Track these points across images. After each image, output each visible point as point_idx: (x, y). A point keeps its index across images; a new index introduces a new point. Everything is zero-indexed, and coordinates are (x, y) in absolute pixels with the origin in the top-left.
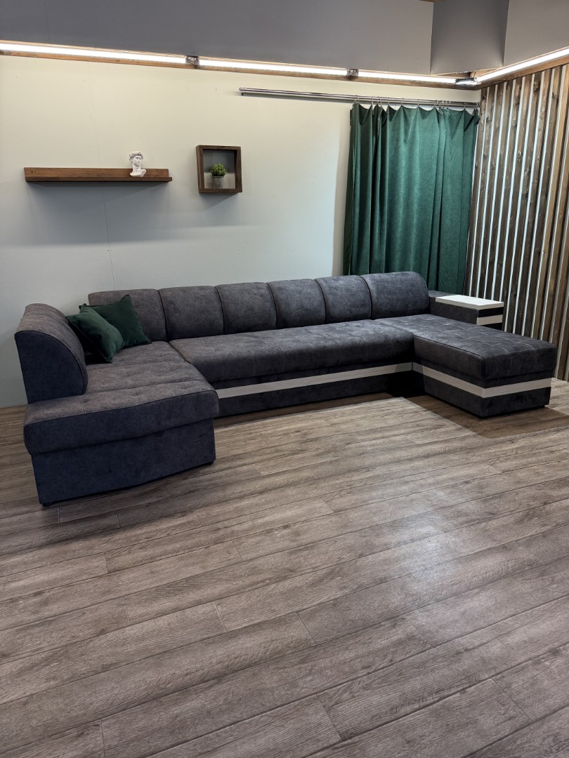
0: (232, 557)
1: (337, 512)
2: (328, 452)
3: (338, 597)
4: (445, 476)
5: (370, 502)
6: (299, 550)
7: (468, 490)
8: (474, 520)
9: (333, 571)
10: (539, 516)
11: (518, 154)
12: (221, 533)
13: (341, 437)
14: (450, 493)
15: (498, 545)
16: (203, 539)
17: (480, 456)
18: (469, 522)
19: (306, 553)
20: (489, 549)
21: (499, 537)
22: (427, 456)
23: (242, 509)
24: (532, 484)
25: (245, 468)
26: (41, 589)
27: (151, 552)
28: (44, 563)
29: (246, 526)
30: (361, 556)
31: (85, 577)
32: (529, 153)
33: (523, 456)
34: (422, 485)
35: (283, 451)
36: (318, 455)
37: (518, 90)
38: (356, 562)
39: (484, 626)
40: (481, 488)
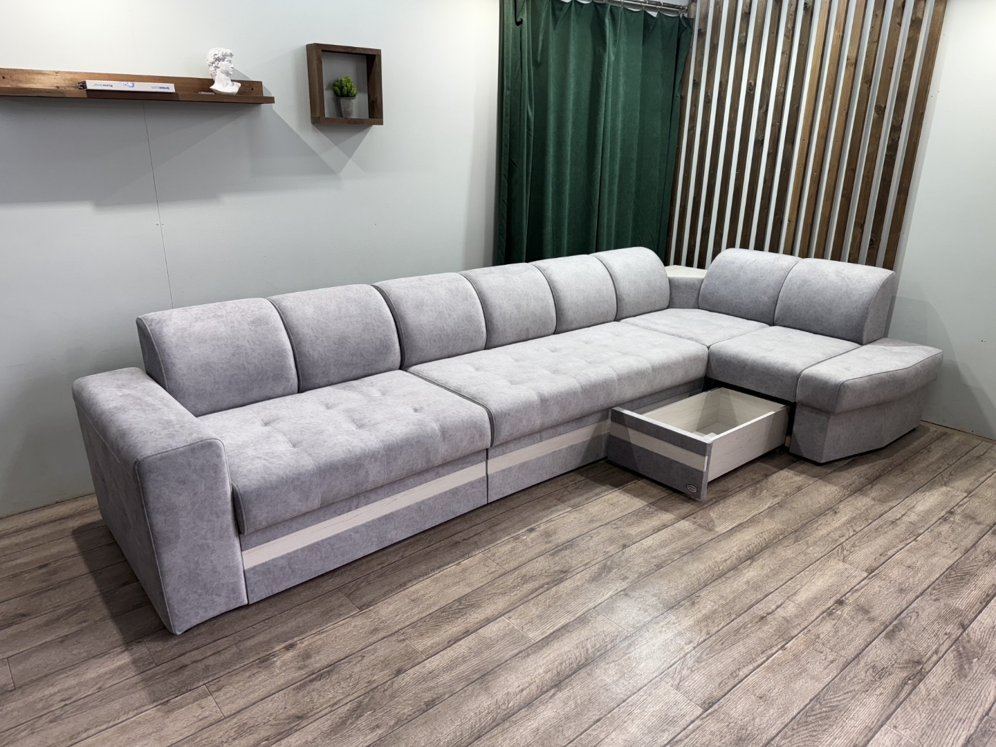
2: (606, 569)
4: (803, 597)
5: (741, 673)
7: (853, 618)
8: (904, 683)
10: (975, 655)
14: (836, 631)
17: (815, 543)
21: (960, 711)
22: (751, 557)
24: (920, 591)
34: (788, 621)
35: (533, 578)
36: (595, 578)
40: (866, 612)
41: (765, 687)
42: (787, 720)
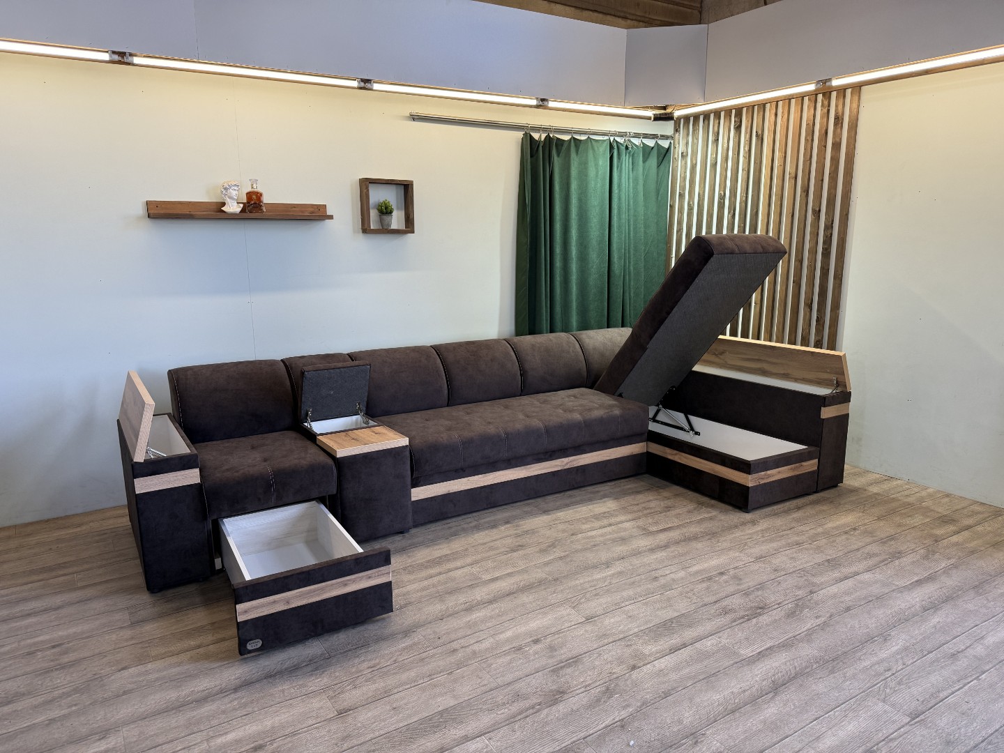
0: (486, 682)
1: (589, 619)
2: (553, 545)
3: (623, 716)
5: (623, 605)
6: (562, 668)
7: (726, 582)
9: (608, 689)
10: (808, 607)
11: (720, 194)
12: (460, 655)
13: (561, 527)
14: (708, 588)
15: (777, 643)
16: (441, 663)
17: (725, 541)
18: (739, 619)
19: (569, 670)
20: (770, 648)
21: (775, 634)
22: (668, 545)
23: (475, 624)
24: (791, 571)
25: (459, 572)
26: (261, 742)
27: (382, 684)
28: (250, 709)
29: (486, 644)
30: (634, 668)
31: (310, 722)
32: (733, 194)
33: (772, 540)
34: (674, 581)
35: (497, 548)
36: (543, 550)
37: (717, 125)
38: (630, 675)
39: (790, 733)
40: (741, 579)
41: (636, 613)
42: (642, 628)
